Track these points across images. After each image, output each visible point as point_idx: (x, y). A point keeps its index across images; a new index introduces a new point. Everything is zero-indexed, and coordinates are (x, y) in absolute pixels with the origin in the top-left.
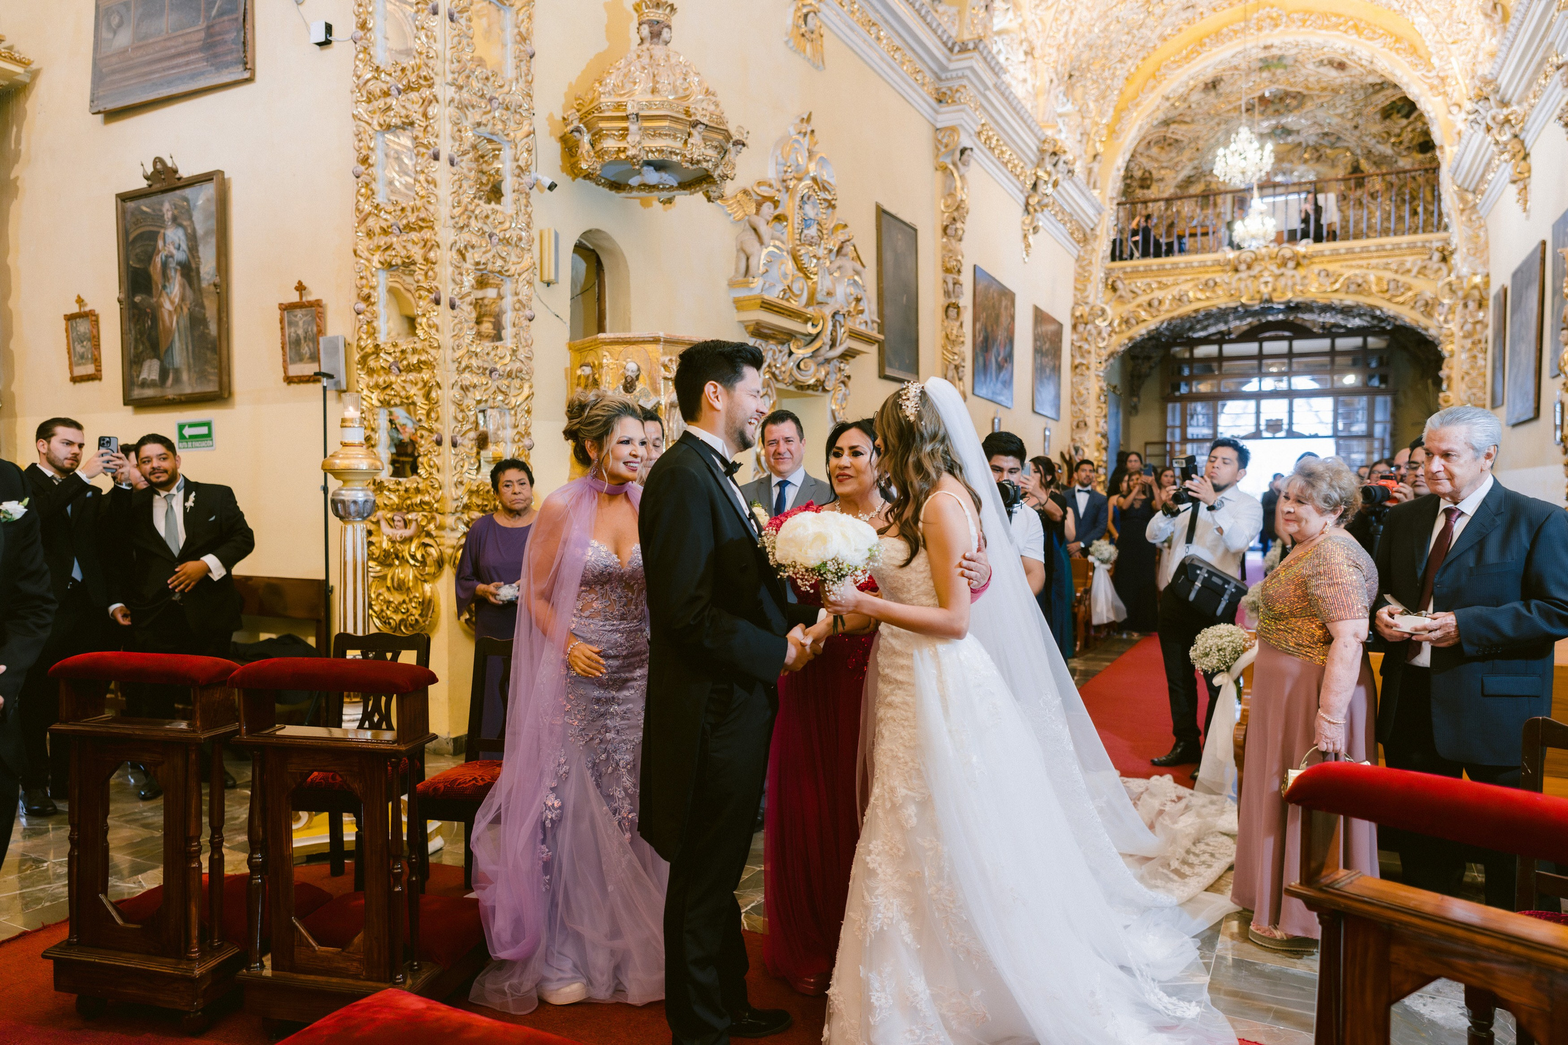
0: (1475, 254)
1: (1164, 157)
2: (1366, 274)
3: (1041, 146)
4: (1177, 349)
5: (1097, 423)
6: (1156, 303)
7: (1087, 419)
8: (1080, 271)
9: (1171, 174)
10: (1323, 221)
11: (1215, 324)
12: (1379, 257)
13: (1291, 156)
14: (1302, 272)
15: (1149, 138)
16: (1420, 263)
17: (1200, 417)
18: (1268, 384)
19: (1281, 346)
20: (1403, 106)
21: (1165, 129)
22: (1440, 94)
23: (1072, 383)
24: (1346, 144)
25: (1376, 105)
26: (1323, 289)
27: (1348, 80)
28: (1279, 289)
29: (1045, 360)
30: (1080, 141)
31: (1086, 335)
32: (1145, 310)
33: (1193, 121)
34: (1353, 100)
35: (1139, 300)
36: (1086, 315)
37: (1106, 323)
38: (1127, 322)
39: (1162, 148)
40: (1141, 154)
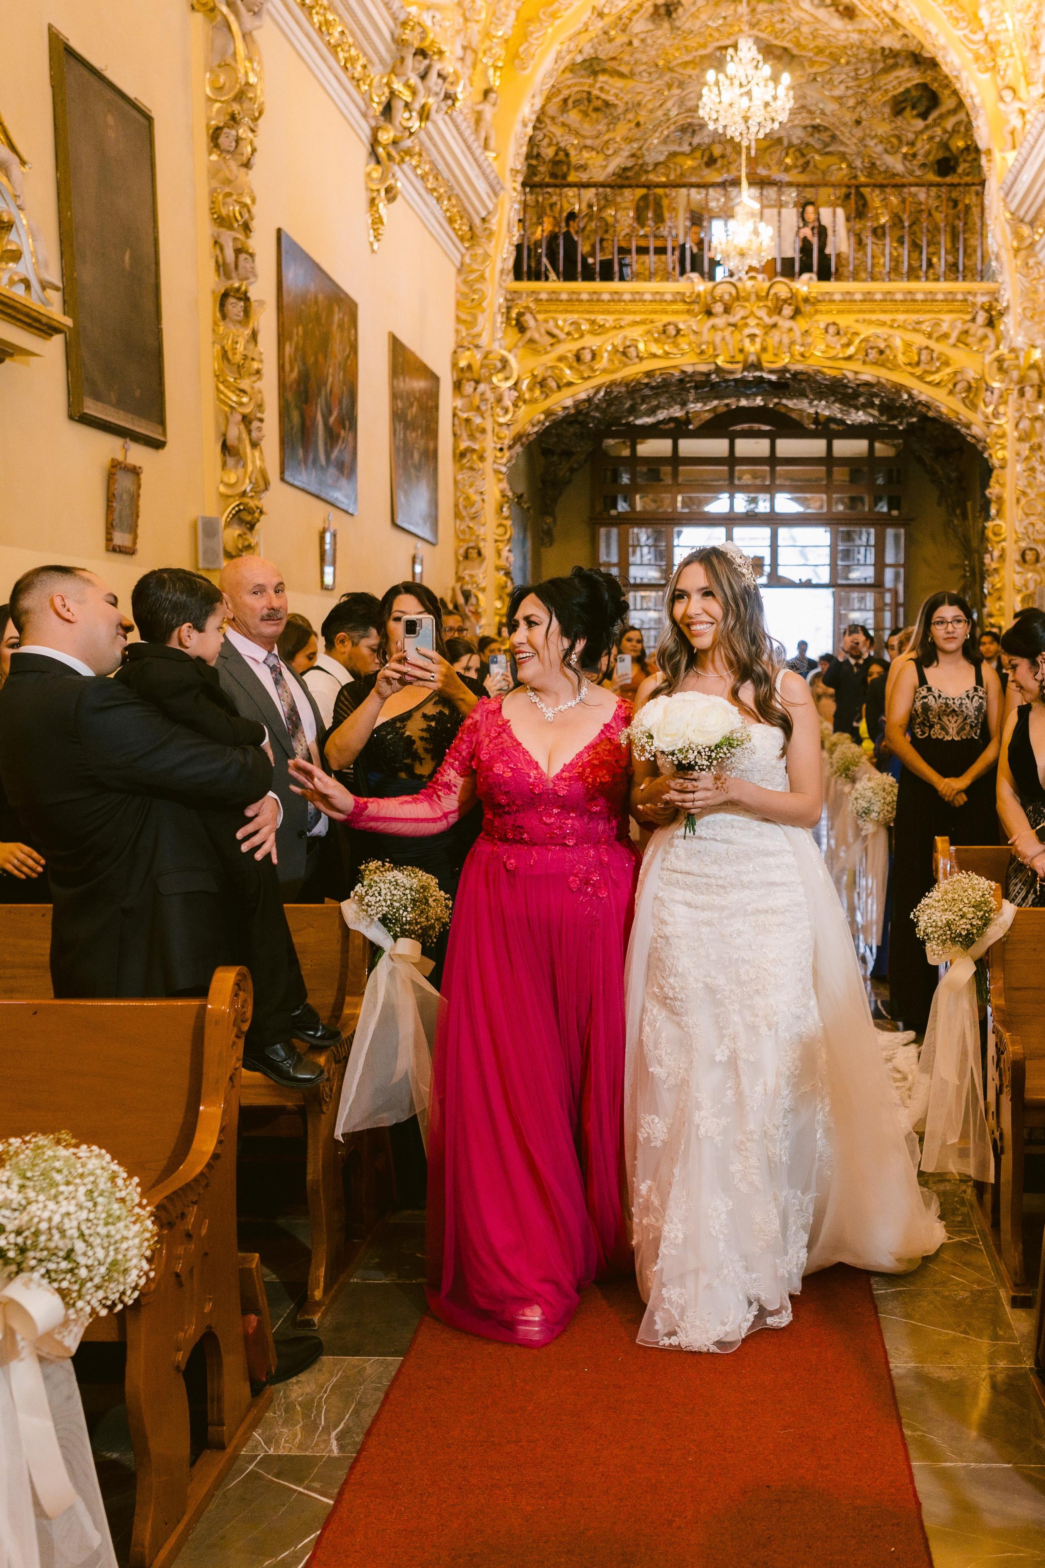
0: (1032, 317)
1: (587, 128)
2: (890, 336)
3: (398, 31)
4: (611, 442)
5: (499, 553)
6: (587, 356)
7: (481, 544)
8: (465, 289)
9: (599, 160)
10: (828, 250)
11: (669, 406)
12: (907, 311)
13: (767, 159)
14: (801, 324)
15: (565, 93)
16: (959, 326)
17: (645, 550)
18: (741, 503)
19: (758, 447)
20: (920, 99)
21: (590, 81)
22: (987, 70)
23: (456, 482)
24: (842, 149)
25: (886, 91)
26: (832, 353)
27: (855, 37)
28: (770, 349)
29: (412, 436)
30: (462, 59)
31: (476, 401)
32: (571, 368)
33: (632, 74)
34: (856, 78)
35: (561, 350)
36: (476, 366)
37: (510, 383)
38: (542, 384)
39: (585, 114)
40: (553, 119)
